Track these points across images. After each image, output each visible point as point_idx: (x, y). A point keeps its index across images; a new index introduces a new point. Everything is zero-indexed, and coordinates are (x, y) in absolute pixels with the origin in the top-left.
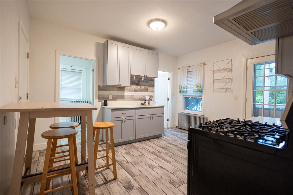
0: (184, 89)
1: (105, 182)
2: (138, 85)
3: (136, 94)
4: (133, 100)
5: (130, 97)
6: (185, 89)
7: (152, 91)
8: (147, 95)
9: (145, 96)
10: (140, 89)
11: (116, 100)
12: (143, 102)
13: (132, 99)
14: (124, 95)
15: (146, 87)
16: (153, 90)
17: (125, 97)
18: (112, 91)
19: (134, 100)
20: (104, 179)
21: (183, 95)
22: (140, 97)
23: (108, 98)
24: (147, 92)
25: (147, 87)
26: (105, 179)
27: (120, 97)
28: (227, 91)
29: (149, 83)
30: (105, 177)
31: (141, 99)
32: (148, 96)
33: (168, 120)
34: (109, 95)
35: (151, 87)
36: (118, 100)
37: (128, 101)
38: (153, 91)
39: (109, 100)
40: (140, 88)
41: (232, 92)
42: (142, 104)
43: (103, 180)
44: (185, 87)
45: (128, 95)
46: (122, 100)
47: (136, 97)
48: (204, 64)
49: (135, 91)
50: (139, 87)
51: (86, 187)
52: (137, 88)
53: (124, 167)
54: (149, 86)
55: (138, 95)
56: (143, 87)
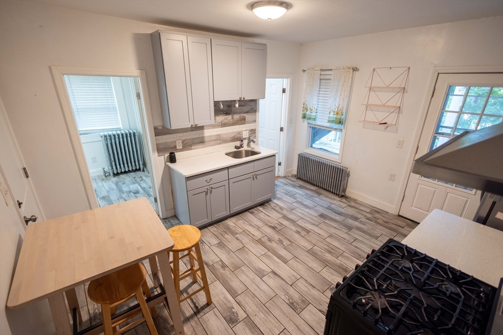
0: (312, 114)
1: (195, 310)
2: (227, 113)
3: (226, 132)
4: (220, 144)
5: (214, 138)
6: (314, 114)
8: (243, 130)
9: (242, 131)
10: (231, 120)
11: (190, 148)
12: (238, 143)
13: (219, 142)
14: (203, 137)
15: (242, 115)
16: (256, 118)
17: (206, 139)
18: (181, 133)
19: (222, 141)
20: (193, 306)
21: (308, 123)
22: (232, 136)
23: (176, 147)
24: (245, 124)
25: (245, 115)
26: (194, 304)
27: (197, 141)
28: (388, 129)
29: (249, 106)
30: (195, 301)
31: (234, 139)
32: (246, 130)
33: (280, 164)
34: (177, 142)
35: (252, 114)
36: (193, 147)
37: (212, 146)
38: (255, 121)
39: (178, 149)
40: (233, 118)
41: (397, 131)
42: (236, 147)
43: (192, 308)
44: (313, 109)
45: (210, 136)
46: (201, 146)
47: (225, 137)
48: (355, 69)
49: (224, 125)
50: (230, 117)
51: (169, 324)
52: (226, 119)
53: (219, 276)
54: (247, 112)
55: (229, 131)
56: (237, 117)
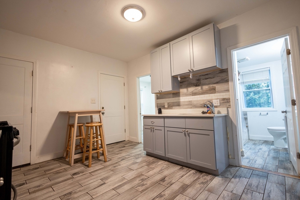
2: (197, 85)
3: (196, 99)
4: (191, 108)
5: (187, 103)
7: (226, 89)
8: (215, 98)
9: (212, 100)
10: (201, 90)
11: (172, 108)
13: (190, 106)
14: (179, 102)
15: (211, 85)
16: (229, 87)
17: (181, 104)
18: (167, 98)
19: (193, 106)
22: (202, 103)
23: (164, 106)
24: (215, 93)
25: (214, 85)
27: (176, 104)
29: (218, 78)
31: (204, 106)
32: (217, 99)
34: (165, 103)
35: (223, 84)
36: (173, 108)
37: (185, 108)
38: (228, 90)
39: (165, 108)
40: (202, 89)
45: (184, 101)
46: (177, 107)
47: (195, 103)
49: (194, 94)
50: (199, 88)
52: (196, 89)
54: (217, 83)
55: (199, 99)
56: (206, 87)
